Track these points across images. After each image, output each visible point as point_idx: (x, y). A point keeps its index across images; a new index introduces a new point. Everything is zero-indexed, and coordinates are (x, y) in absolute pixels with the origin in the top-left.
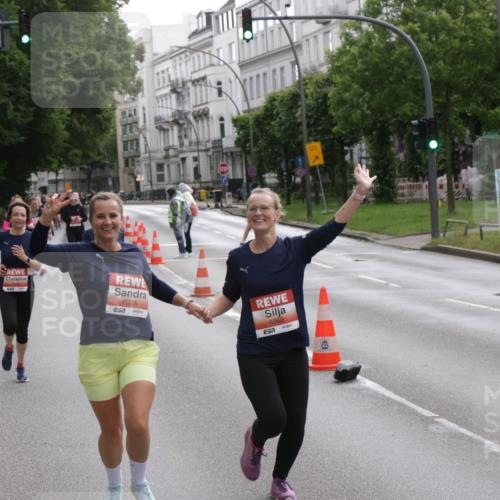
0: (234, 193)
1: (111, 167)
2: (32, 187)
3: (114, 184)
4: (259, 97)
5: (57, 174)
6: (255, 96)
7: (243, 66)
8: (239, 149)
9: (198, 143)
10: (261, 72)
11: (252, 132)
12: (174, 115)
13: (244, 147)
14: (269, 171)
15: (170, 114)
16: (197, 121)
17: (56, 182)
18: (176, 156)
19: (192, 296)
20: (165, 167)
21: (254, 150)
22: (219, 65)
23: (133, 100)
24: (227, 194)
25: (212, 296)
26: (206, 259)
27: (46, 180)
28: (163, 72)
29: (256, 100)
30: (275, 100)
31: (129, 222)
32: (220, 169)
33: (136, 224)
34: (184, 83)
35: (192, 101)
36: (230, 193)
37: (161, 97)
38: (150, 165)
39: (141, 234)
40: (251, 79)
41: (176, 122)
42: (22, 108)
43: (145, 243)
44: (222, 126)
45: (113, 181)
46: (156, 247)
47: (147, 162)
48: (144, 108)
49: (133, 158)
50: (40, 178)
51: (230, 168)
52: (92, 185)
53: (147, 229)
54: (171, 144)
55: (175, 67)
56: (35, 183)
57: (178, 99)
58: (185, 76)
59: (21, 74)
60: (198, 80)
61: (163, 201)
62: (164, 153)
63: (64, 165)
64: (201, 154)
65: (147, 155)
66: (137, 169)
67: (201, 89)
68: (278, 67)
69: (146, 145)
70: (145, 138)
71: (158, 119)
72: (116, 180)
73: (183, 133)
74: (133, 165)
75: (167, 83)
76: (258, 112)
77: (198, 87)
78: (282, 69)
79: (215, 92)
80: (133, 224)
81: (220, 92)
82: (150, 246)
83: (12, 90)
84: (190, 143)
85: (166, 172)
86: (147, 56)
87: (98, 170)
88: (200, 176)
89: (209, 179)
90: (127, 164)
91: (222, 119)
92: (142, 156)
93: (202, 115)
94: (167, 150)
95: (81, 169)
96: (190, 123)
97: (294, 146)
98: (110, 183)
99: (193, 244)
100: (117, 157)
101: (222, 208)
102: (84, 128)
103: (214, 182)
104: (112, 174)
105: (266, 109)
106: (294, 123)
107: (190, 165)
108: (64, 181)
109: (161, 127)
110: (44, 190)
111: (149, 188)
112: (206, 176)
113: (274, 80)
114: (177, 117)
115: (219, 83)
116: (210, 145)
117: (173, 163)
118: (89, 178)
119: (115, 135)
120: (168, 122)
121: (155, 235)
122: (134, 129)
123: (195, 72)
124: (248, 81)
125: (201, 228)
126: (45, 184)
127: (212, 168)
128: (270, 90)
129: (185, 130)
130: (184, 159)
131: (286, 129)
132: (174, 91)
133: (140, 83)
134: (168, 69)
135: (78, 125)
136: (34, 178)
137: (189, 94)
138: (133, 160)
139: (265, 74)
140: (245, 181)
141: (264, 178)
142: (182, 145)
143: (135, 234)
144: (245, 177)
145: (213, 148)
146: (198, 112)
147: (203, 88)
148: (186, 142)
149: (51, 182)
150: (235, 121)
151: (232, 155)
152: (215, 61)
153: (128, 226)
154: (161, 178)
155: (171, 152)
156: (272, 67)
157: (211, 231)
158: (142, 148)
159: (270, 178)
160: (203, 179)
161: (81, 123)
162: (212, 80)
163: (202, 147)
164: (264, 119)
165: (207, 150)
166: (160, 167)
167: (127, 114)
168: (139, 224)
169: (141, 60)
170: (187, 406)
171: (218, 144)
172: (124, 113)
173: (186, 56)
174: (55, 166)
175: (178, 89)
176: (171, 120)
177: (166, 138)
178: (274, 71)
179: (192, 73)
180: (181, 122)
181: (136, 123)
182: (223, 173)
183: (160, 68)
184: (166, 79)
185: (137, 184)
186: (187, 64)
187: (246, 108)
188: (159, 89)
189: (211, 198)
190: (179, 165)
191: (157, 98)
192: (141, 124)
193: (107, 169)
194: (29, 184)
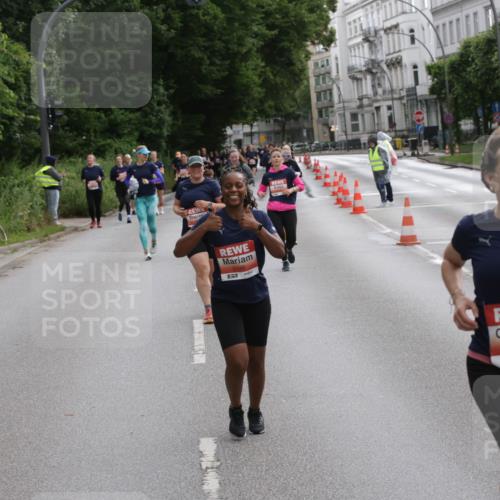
0: (430, 141)
1: (306, 118)
2: (228, 140)
3: (308, 135)
4: (452, 43)
5: (252, 126)
6: (449, 42)
7: (435, 12)
8: (435, 96)
9: (392, 91)
10: (454, 18)
11: (447, 78)
12: (366, 64)
13: (439, 94)
14: (464, 118)
15: (363, 64)
16: (390, 70)
17: (251, 134)
18: (370, 105)
19: (398, 244)
20: (360, 117)
21: (450, 97)
22: (411, 12)
23: (327, 50)
24: (423, 141)
25: (419, 244)
26: (412, 207)
27: (241, 133)
28: (355, 21)
29: (449, 46)
30: (470, 47)
31: (328, 172)
32: (416, 117)
33: (336, 175)
34: (376, 32)
35: (385, 49)
36: (427, 141)
37: (354, 46)
38: (344, 115)
39: (341, 184)
40: (444, 25)
41: (369, 71)
42: (218, 62)
43: (346, 192)
44: (416, 74)
45: (307, 131)
46: (357, 196)
47: (342, 112)
48: (337, 58)
49: (327, 108)
50: (235, 131)
51: (425, 115)
52: (286, 136)
53: (347, 179)
54: (364, 93)
55: (367, 16)
56: (230, 136)
57: (370, 48)
58: (376, 25)
59: (216, 28)
60: (390, 29)
61: (358, 151)
62: (358, 103)
63: (259, 118)
64: (395, 102)
65: (341, 105)
66: (331, 119)
67: (393, 37)
68: (471, 12)
69: (340, 96)
70: (339, 88)
71: (350, 69)
72: (310, 131)
73: (376, 82)
74: (327, 116)
75: (359, 32)
76: (454, 58)
77: (390, 36)
78: (475, 14)
79: (407, 39)
80: (332, 174)
81: (413, 40)
82: (352, 196)
83: (206, 44)
84: (384, 92)
85: (360, 121)
86: (339, 5)
87: (292, 121)
88: (395, 124)
89: (404, 127)
90: (320, 115)
91: (415, 67)
92: (336, 106)
93: (396, 63)
94: (361, 99)
95: (275, 121)
96: (383, 71)
97: (490, 92)
98: (305, 134)
99: (394, 193)
100: (310, 108)
101: (418, 156)
102: (278, 80)
103: (409, 130)
104: (306, 125)
105: (462, 55)
106: (490, 69)
107: (385, 113)
108: (259, 133)
109: (355, 77)
110: (239, 143)
111: (344, 138)
112: (401, 124)
113: (467, 26)
114: (370, 66)
115: (412, 31)
116: (404, 93)
117: (367, 112)
118: (283, 130)
119: (308, 87)
120: (361, 72)
121: (356, 185)
122: (327, 80)
123: (387, 20)
124: (441, 28)
125: (399, 177)
126: (241, 137)
127: (406, 116)
128: (464, 36)
129: (379, 79)
130: (378, 108)
131: (482, 74)
132: (366, 40)
133: (333, 33)
134: (359, 18)
135: (272, 77)
136: (229, 131)
137: (381, 43)
138: (327, 110)
139: (458, 20)
140: (440, 128)
141: (460, 125)
142: (376, 94)
143: (335, 184)
144: (440, 125)
145: (408, 96)
146: (392, 60)
147: (396, 36)
148: (380, 91)
149: (246, 135)
150: (429, 69)
151: (426, 102)
152: (407, 8)
153: (327, 176)
154: (355, 128)
155: (365, 101)
156: (465, 13)
157: (410, 179)
158: (336, 98)
159: (466, 124)
160: (398, 128)
161: (275, 75)
162: (404, 27)
163: (396, 96)
164: (459, 65)
165: (401, 98)
166: (354, 116)
167: (320, 65)
168: (339, 174)
169: (334, 10)
170: (407, 355)
171: (412, 92)
172: (316, 64)
173: (378, 5)
174: (249, 118)
175: (370, 39)
176: (364, 69)
177: (359, 87)
178: (467, 17)
179: (384, 21)
180: (374, 71)
181: (329, 73)
182: (419, 121)
183: (351, 17)
184: (358, 28)
185: (332, 135)
186: (378, 13)
187: (441, 54)
188: (350, 39)
189: (406, 146)
190: (373, 114)
191: (350, 48)
192: (334, 74)
193: (301, 119)
194: (224, 137)
